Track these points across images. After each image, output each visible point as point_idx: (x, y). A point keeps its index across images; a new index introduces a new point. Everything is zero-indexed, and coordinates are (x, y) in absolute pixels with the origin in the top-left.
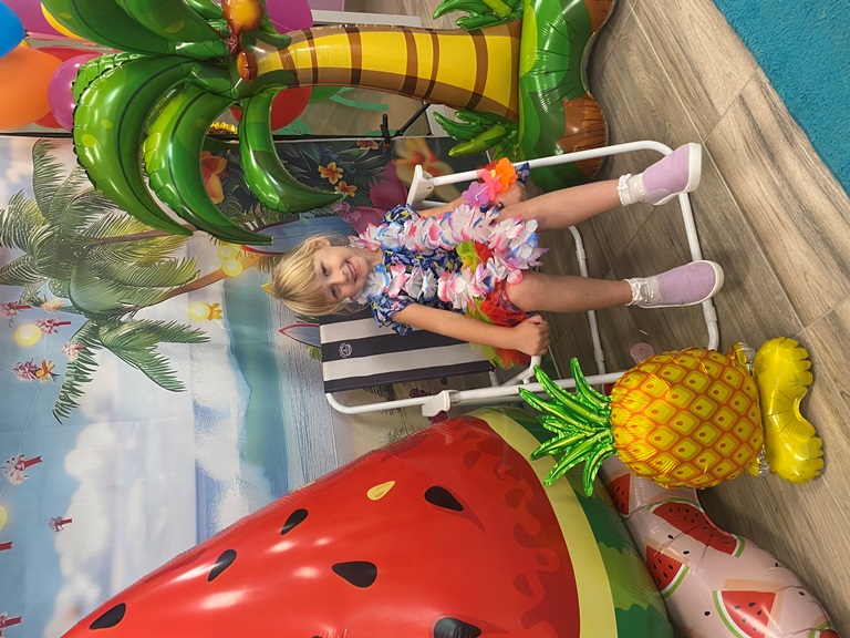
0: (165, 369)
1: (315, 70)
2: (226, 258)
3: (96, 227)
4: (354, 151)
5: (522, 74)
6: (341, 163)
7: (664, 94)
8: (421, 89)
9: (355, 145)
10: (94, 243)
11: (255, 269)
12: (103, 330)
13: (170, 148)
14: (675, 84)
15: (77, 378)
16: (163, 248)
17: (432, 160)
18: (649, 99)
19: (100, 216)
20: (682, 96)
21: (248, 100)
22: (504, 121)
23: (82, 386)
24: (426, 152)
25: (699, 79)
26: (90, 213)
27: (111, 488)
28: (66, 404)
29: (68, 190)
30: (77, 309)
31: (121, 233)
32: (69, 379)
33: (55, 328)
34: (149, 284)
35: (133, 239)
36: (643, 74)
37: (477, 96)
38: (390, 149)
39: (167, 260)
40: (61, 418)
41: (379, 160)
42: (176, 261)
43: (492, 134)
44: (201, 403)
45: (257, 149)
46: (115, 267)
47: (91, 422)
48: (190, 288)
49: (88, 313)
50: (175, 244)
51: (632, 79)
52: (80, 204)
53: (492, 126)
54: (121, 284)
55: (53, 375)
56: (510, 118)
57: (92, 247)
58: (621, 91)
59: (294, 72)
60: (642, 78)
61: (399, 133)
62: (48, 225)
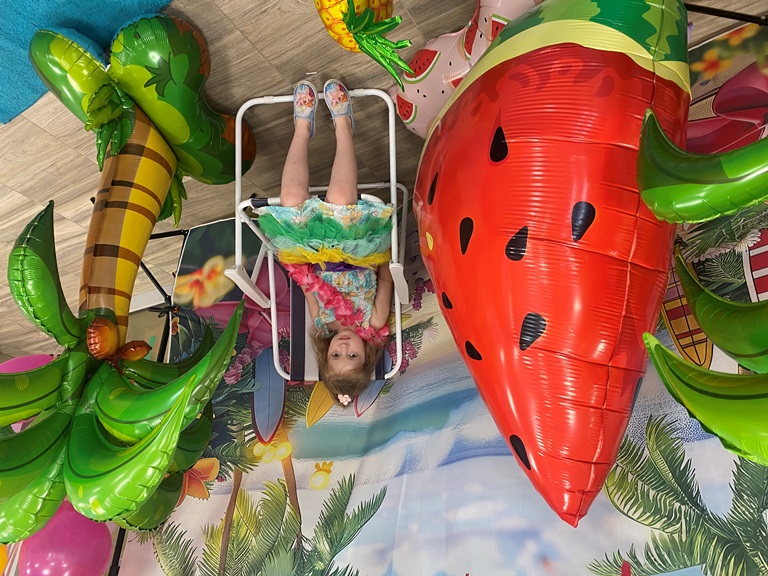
4: (182, 338)
9: (176, 337)
17: (201, 274)
24: (192, 278)
35: (227, 540)
41: (192, 320)
61: (168, 299)
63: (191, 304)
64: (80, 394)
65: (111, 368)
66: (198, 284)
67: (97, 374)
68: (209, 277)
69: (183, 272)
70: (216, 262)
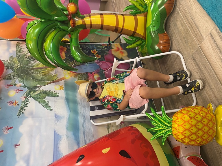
0: (47, 104)
1: (91, 24)
2: (65, 74)
3: (32, 65)
4: (101, 47)
5: (147, 27)
6: (97, 50)
7: (187, 33)
8: (119, 30)
9: (101, 45)
10: (31, 69)
11: (73, 77)
12: (32, 92)
13: (51, 44)
14: (191, 30)
15: (24, 106)
16: (49, 71)
17: (121, 49)
18: (183, 34)
19: (33, 62)
20: (193, 33)
21: (72, 32)
22: (142, 39)
23: (25, 108)
24: (120, 47)
25: (198, 29)
26: (30, 61)
27: (31, 136)
28: (20, 113)
29: (25, 55)
30: (25, 86)
31: (38, 67)
32: (22, 106)
33: (19, 92)
34: (45, 80)
35: (41, 68)
36: (181, 27)
37: (134, 32)
38: (110, 46)
39: (50, 74)
40: (19, 116)
41: (107, 49)
42: (52, 75)
43: (138, 43)
44: (57, 114)
45: (74, 45)
46: (36, 75)
47: (27, 118)
48: (56, 82)
49: (28, 88)
50: (52, 70)
51: (178, 28)
52: (28, 59)
53: (138, 40)
54: (37, 80)
55: (18, 105)
56: (143, 39)
57: (30, 70)
58: (175, 32)
59: (85, 25)
60: (181, 28)
61: (113, 42)
62: (19, 64)
63: (112, 48)
66: (118, 49)
69: (121, 45)
70: (126, 54)
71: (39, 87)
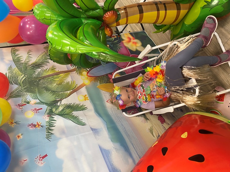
0: (78, 119)
2: (84, 79)
4: (111, 39)
6: (108, 43)
10: (40, 78)
12: (54, 110)
15: (50, 126)
16: (63, 78)
17: (134, 39)
19: (39, 70)
23: (53, 128)
24: (131, 37)
26: (36, 69)
28: (49, 134)
30: (42, 103)
31: (48, 74)
32: (47, 126)
38: (120, 37)
39: (66, 82)
40: (50, 139)
41: (118, 41)
42: (69, 82)
44: (93, 127)
46: (50, 86)
48: (76, 90)
50: (67, 76)
55: (42, 126)
61: (121, 32)
62: (23, 75)
63: (123, 40)
64: (89, 17)
65: (101, 25)
66: (130, 40)
67: (97, 21)
68: (133, 43)
69: (131, 34)
70: (139, 44)
71: (59, 101)
